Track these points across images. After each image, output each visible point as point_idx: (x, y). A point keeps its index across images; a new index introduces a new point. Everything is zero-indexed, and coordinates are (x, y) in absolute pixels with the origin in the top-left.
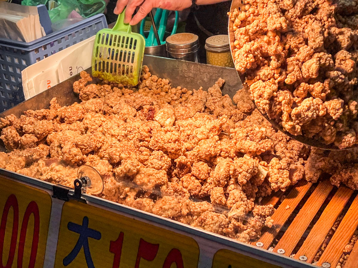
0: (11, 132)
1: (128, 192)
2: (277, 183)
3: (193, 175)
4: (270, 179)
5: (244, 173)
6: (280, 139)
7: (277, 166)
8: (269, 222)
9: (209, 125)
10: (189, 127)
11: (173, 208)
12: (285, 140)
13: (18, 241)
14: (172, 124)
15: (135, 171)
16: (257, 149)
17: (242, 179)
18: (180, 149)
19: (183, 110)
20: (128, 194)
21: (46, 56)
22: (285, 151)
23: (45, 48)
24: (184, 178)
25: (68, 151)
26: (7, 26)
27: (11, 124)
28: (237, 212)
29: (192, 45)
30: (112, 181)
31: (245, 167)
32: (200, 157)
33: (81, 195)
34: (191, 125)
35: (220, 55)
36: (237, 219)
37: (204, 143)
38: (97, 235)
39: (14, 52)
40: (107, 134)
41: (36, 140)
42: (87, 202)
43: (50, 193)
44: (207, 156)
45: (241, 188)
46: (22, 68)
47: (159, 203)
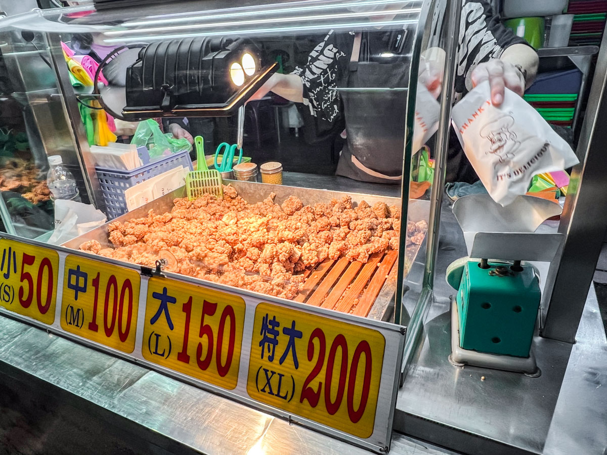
0: (117, 234)
1: (199, 270)
2: (308, 260)
3: (247, 257)
4: (303, 258)
5: (284, 253)
6: (312, 231)
7: (308, 248)
8: (301, 286)
9: (260, 221)
10: (245, 224)
11: (232, 281)
12: (316, 232)
13: (118, 308)
14: (235, 223)
15: (203, 255)
16: (293, 237)
17: (282, 258)
18: (238, 240)
19: (243, 214)
20: (200, 272)
21: (144, 180)
22: (315, 239)
23: (143, 175)
24: (241, 260)
25: (156, 244)
26: (114, 159)
27: (117, 228)
28: (277, 280)
29: (253, 170)
30: (187, 263)
31: (284, 249)
32: (253, 244)
33: (160, 271)
34: (247, 223)
35: (271, 176)
36: (278, 285)
37: (256, 234)
38: (173, 300)
39: (121, 178)
40: (187, 233)
41: (136, 239)
42: (166, 276)
43: (140, 272)
44: (257, 243)
45: (282, 264)
46: (125, 188)
47: (222, 278)
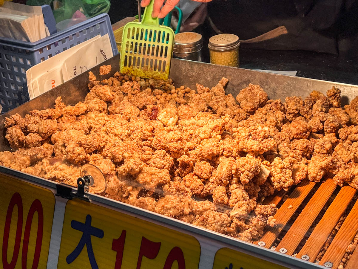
0: (16, 131)
1: (131, 191)
2: (279, 183)
3: (195, 174)
4: (272, 179)
5: (247, 172)
6: (283, 138)
7: (280, 166)
8: (272, 221)
9: (212, 124)
10: (191, 126)
11: (175, 207)
12: (288, 139)
13: (22, 238)
14: (175, 123)
15: (138, 170)
16: (260, 148)
17: (244, 178)
18: (183, 149)
19: (186, 109)
20: (131, 192)
21: (51, 56)
22: (288, 150)
23: (49, 48)
24: (187, 177)
25: (71, 150)
26: (12, 26)
27: (16, 123)
28: (238, 211)
29: (195, 44)
30: (115, 180)
31: (247, 166)
32: (202, 156)
33: (84, 193)
34: (193, 124)
35: (223, 54)
36: (239, 219)
37: (207, 142)
38: (100, 234)
39: (19, 52)
40: (110, 134)
41: (40, 139)
42: (90, 200)
43: (54, 191)
44: (209, 155)
45: (243, 188)
46: (27, 68)
47: (162, 202)
